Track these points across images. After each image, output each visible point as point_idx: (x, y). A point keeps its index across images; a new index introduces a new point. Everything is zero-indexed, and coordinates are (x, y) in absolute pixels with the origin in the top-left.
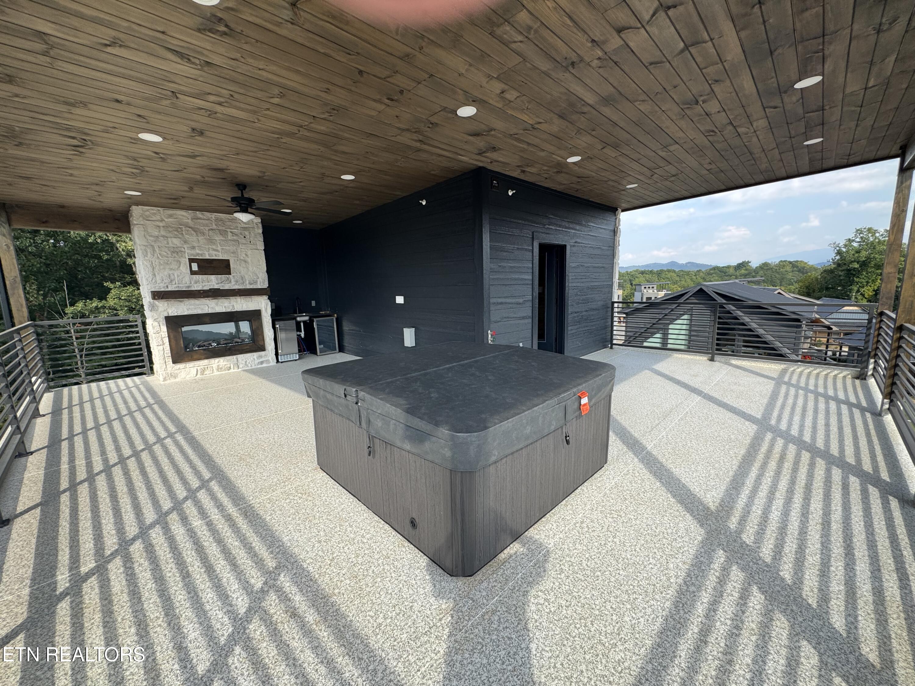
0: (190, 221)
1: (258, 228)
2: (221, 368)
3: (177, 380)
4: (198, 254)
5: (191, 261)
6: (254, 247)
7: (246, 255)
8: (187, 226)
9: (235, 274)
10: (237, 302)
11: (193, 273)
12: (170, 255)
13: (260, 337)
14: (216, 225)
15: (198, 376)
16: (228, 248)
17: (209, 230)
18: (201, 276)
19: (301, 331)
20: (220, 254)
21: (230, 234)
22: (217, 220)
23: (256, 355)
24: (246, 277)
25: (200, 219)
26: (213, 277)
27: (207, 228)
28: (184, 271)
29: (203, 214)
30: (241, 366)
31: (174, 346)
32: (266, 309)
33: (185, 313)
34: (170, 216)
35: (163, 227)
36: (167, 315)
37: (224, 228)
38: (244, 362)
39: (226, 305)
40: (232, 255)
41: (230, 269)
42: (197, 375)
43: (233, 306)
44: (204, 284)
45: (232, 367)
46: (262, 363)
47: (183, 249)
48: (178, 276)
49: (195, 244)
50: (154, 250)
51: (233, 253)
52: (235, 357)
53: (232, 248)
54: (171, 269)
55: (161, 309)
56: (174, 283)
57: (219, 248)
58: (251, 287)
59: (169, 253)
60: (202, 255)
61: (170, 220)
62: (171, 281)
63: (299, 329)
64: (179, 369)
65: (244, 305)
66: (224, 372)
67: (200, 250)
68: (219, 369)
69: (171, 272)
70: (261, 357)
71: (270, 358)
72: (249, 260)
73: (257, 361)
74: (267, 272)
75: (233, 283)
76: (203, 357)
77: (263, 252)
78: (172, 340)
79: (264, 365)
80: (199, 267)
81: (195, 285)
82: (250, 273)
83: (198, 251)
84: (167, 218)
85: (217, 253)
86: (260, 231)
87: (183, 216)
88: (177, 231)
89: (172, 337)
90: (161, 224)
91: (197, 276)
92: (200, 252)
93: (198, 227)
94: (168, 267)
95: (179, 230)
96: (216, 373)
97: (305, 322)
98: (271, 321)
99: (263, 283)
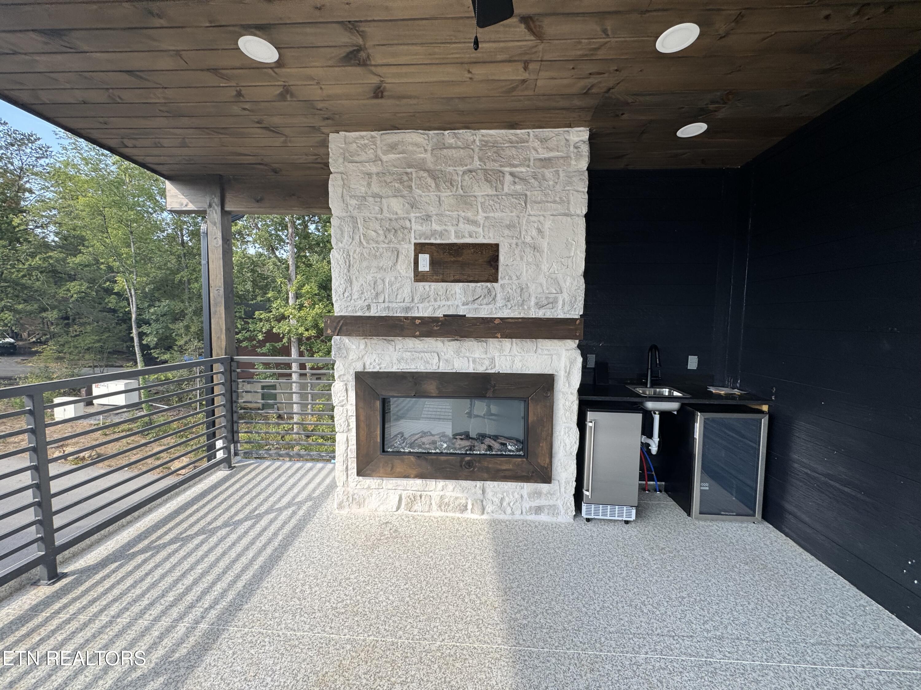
0: (428, 156)
1: (579, 156)
2: (448, 504)
3: (361, 510)
4: (434, 233)
5: (420, 248)
6: (561, 209)
7: (540, 231)
8: (421, 166)
9: (506, 281)
10: (501, 350)
11: (419, 277)
12: (382, 238)
13: (543, 444)
14: (480, 159)
15: (399, 512)
16: (498, 215)
17: (464, 173)
18: (434, 285)
19: (650, 436)
20: (480, 230)
21: (508, 178)
22: (485, 144)
23: (527, 487)
24: (532, 288)
25: (450, 147)
26: (458, 287)
27: (460, 169)
28: (403, 273)
29: (455, 136)
30: (489, 508)
31: (363, 438)
32: (568, 374)
33: (394, 369)
34: (392, 148)
35: (377, 174)
36: (360, 369)
37: (496, 166)
38: (496, 500)
39: (477, 355)
40: (506, 232)
41: (497, 269)
42: (398, 508)
43: (493, 360)
44: (436, 305)
45: (469, 507)
46: (539, 510)
47: (408, 223)
48: (391, 284)
49: (433, 210)
50: (355, 228)
51: (509, 227)
52: (479, 484)
53: (508, 216)
54: (380, 269)
55: (352, 356)
56: (381, 300)
57: (480, 218)
58: (540, 314)
59: (381, 232)
60: (441, 234)
61: (392, 156)
62: (377, 295)
63: (647, 431)
64: (369, 488)
65: (517, 359)
66: (451, 514)
67: (440, 223)
68: (443, 505)
69: (379, 276)
70: (539, 494)
71: (560, 503)
72: (544, 244)
73: (527, 505)
74: (586, 274)
75: (500, 302)
76: (414, 472)
77: (582, 224)
78: (362, 425)
79: (543, 518)
80: (433, 263)
81: (421, 306)
82: (542, 279)
83: (436, 227)
84: (386, 153)
85: (472, 228)
86: (584, 164)
87: (417, 145)
88: (401, 182)
89: (362, 418)
90: (374, 169)
91: (427, 284)
92: (438, 228)
93: (442, 167)
94: (375, 263)
95: (405, 178)
96: (436, 513)
97: (664, 414)
98: (575, 407)
99: (572, 305)
